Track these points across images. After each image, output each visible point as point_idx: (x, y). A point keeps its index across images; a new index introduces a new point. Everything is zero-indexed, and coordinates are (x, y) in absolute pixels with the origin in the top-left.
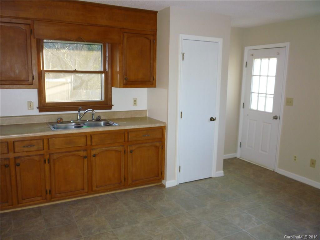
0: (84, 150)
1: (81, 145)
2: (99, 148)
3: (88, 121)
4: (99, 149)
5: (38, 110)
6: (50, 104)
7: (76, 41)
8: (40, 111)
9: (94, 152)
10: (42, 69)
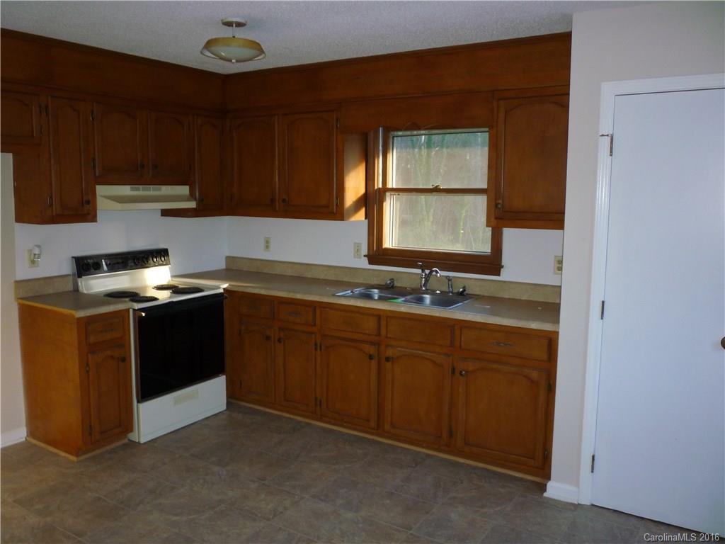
0: (372, 343)
1: (367, 332)
2: (402, 347)
3: (441, 292)
4: (399, 349)
5: (366, 260)
6: (389, 252)
7: (406, 129)
8: (370, 263)
9: (390, 352)
10: (380, 186)
